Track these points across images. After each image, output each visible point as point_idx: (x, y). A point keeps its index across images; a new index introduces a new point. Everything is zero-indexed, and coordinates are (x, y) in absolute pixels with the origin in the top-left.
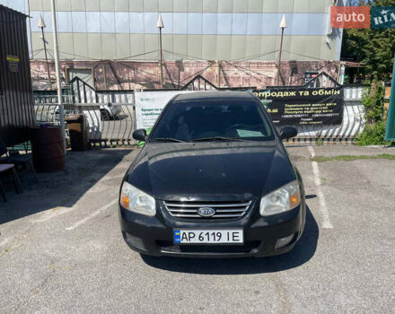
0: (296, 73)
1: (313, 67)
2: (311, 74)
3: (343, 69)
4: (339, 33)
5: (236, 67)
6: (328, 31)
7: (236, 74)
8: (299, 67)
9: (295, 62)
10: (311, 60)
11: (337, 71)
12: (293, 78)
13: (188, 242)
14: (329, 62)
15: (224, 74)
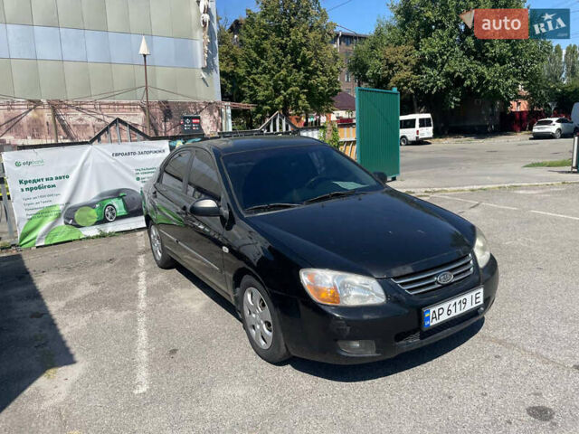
0: (171, 117)
1: (191, 108)
2: (191, 118)
3: (229, 111)
4: (215, 66)
5: (77, 109)
6: (201, 63)
7: (81, 120)
8: (173, 109)
9: (166, 102)
10: (187, 100)
11: (221, 114)
12: (168, 124)
13: (439, 321)
14: (210, 103)
15: (61, 120)
